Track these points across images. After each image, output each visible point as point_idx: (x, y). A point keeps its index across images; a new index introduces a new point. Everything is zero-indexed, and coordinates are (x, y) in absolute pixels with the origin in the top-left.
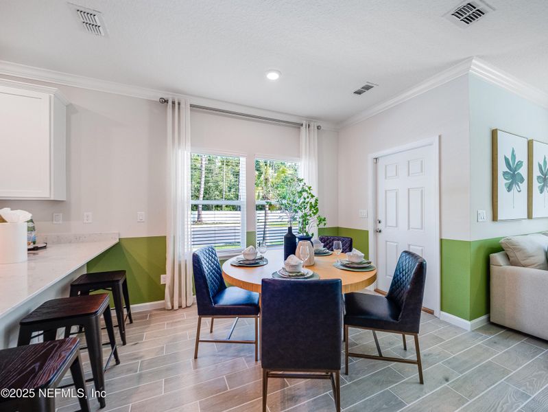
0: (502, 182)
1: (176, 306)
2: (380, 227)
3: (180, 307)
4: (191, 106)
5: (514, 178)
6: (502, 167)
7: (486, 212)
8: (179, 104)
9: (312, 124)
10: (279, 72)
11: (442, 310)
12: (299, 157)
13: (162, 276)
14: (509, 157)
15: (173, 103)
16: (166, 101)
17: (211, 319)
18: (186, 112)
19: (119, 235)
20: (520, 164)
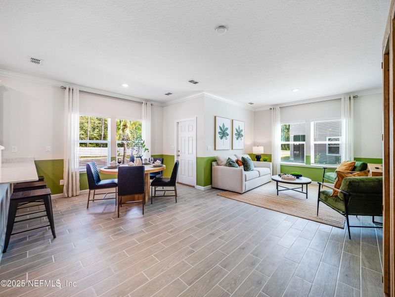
0: (218, 136)
1: (70, 195)
2: (179, 153)
3: (73, 196)
4: (80, 91)
5: (224, 134)
6: (218, 130)
7: (211, 147)
8: (73, 90)
9: (148, 103)
10: (128, 84)
11: (197, 185)
12: (141, 119)
13: (61, 181)
14: (222, 126)
15: (69, 89)
16: (65, 88)
17: (93, 191)
18: (77, 94)
19: (34, 158)
20: (227, 129)
